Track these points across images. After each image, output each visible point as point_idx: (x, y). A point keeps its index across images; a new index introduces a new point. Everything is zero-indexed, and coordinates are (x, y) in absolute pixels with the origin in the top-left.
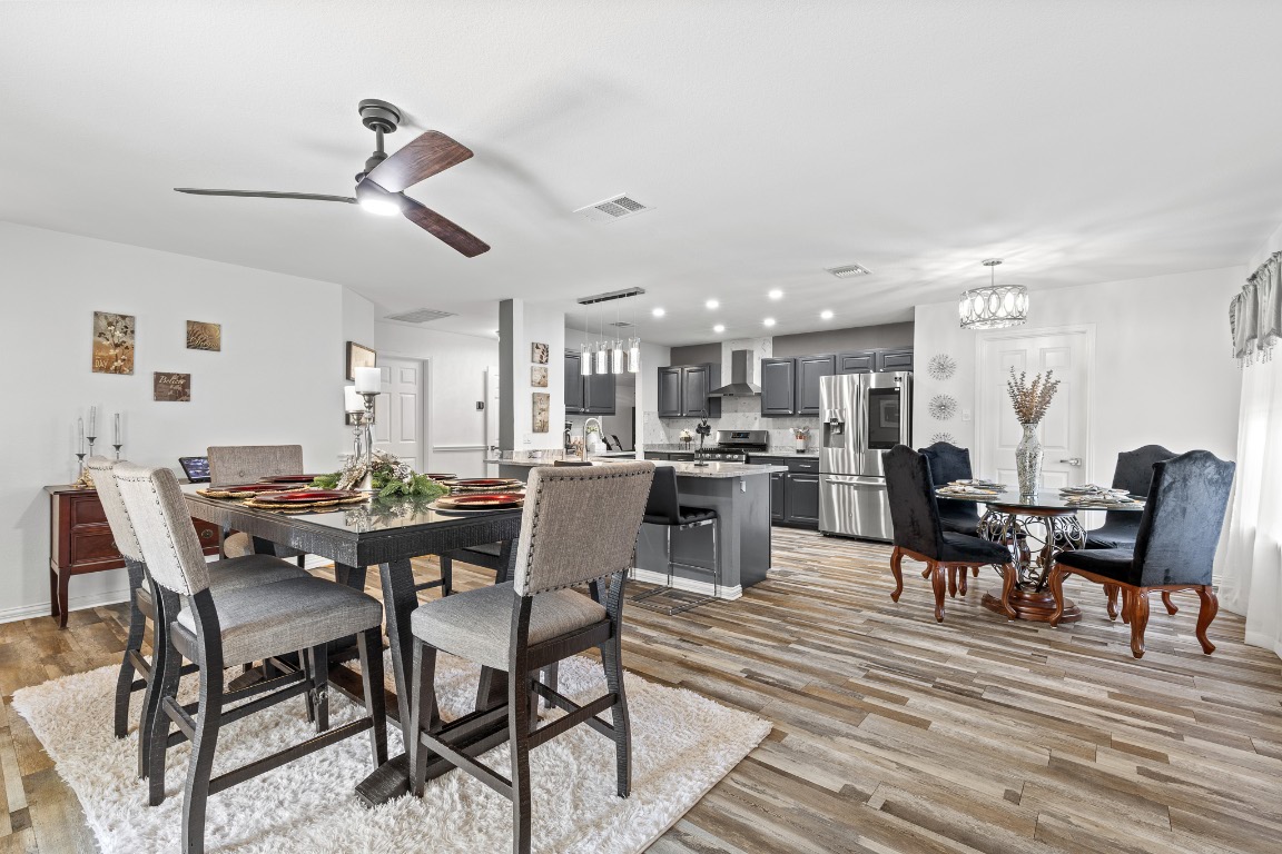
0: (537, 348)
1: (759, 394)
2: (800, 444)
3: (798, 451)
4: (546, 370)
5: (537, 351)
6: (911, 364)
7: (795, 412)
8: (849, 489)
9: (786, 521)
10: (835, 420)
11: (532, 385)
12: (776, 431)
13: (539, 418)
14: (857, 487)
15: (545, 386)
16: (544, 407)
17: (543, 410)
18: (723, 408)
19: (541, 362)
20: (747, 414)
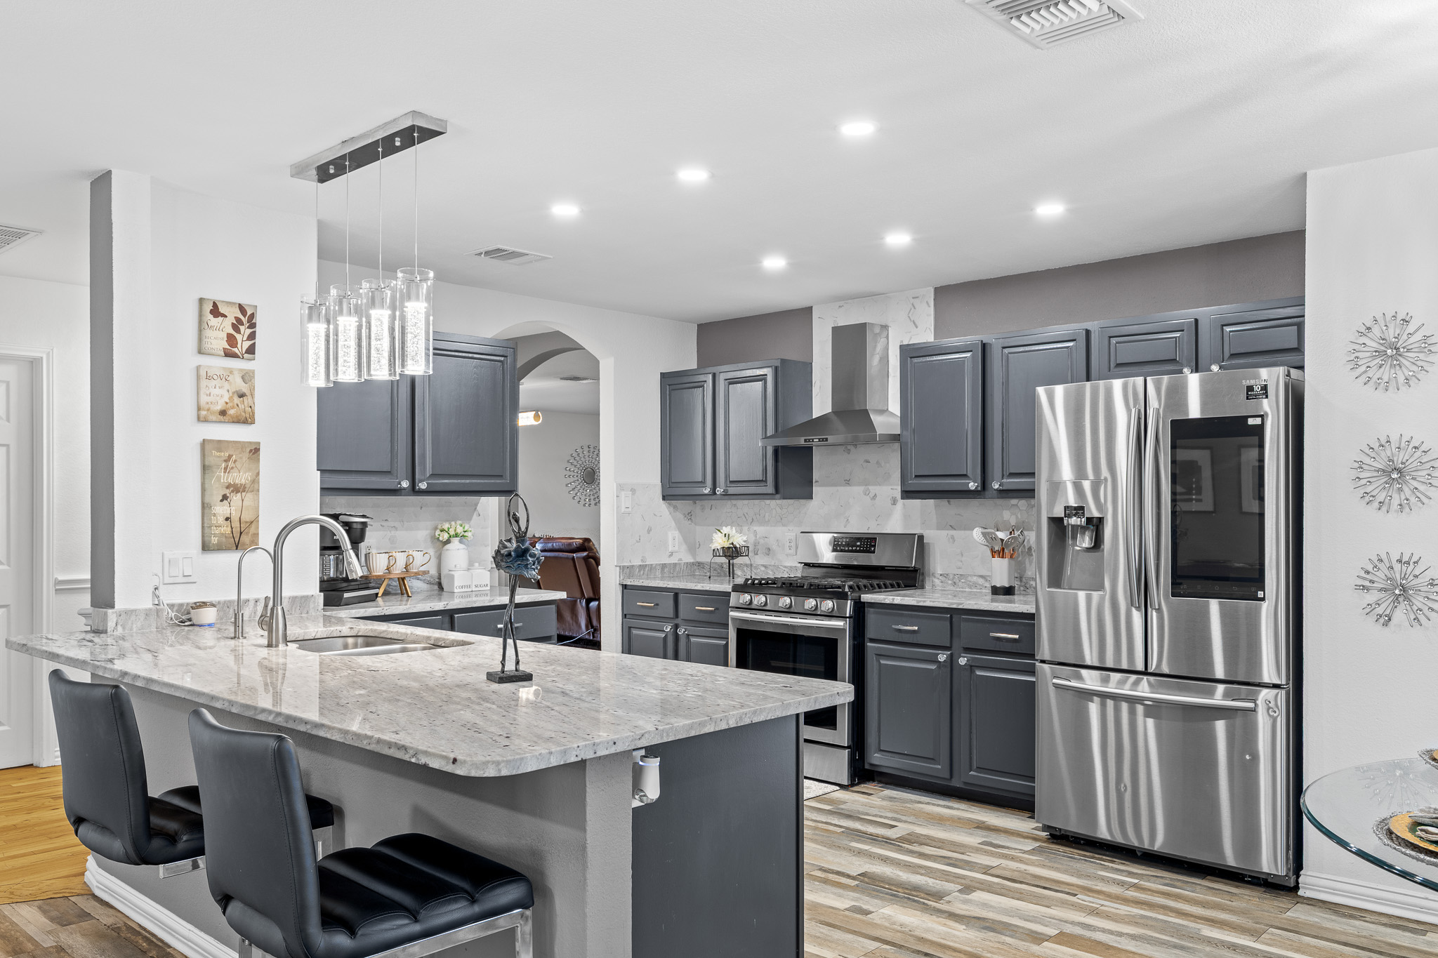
0: (216, 312)
1: (895, 438)
2: (1000, 572)
3: (996, 591)
4: (247, 377)
5: (214, 321)
6: (1299, 349)
7: (984, 484)
8: (1132, 713)
9: (956, 783)
10: (1079, 511)
11: (200, 419)
12: (944, 534)
13: (221, 510)
14: (1155, 709)
15: (247, 420)
16: (241, 477)
17: (237, 489)
18: (816, 475)
19: (228, 354)
20: (873, 489)
